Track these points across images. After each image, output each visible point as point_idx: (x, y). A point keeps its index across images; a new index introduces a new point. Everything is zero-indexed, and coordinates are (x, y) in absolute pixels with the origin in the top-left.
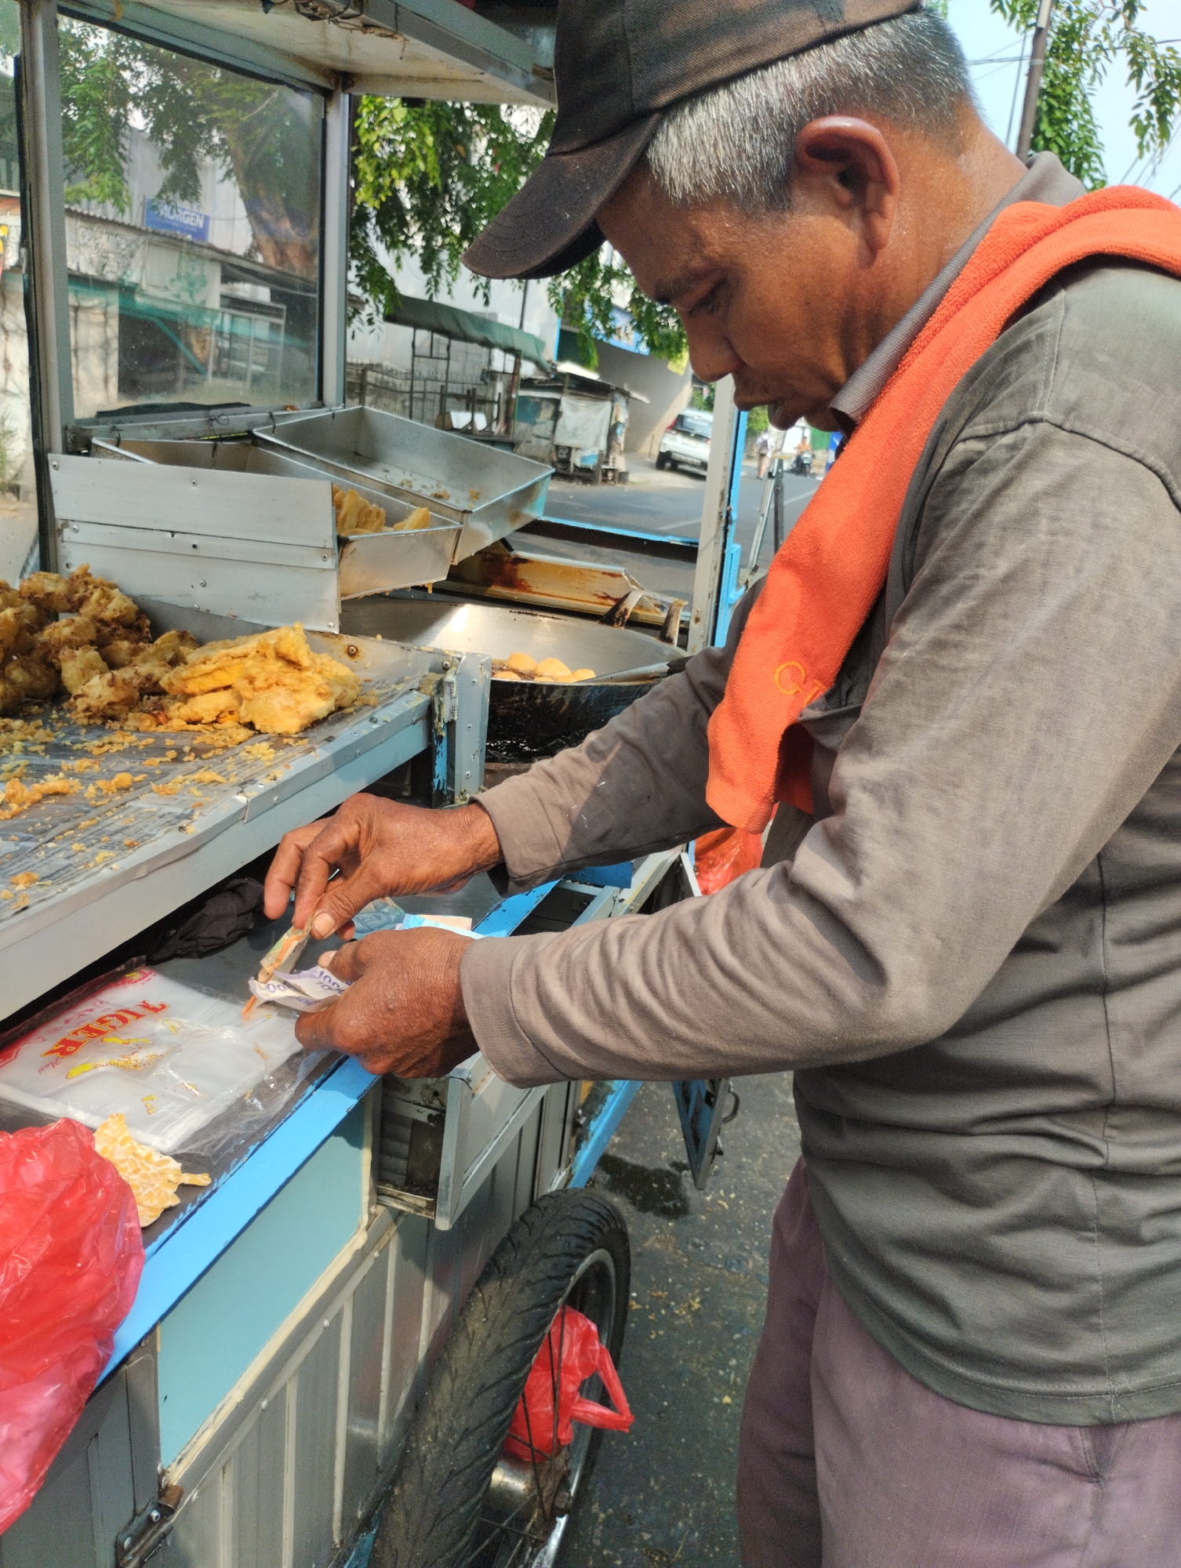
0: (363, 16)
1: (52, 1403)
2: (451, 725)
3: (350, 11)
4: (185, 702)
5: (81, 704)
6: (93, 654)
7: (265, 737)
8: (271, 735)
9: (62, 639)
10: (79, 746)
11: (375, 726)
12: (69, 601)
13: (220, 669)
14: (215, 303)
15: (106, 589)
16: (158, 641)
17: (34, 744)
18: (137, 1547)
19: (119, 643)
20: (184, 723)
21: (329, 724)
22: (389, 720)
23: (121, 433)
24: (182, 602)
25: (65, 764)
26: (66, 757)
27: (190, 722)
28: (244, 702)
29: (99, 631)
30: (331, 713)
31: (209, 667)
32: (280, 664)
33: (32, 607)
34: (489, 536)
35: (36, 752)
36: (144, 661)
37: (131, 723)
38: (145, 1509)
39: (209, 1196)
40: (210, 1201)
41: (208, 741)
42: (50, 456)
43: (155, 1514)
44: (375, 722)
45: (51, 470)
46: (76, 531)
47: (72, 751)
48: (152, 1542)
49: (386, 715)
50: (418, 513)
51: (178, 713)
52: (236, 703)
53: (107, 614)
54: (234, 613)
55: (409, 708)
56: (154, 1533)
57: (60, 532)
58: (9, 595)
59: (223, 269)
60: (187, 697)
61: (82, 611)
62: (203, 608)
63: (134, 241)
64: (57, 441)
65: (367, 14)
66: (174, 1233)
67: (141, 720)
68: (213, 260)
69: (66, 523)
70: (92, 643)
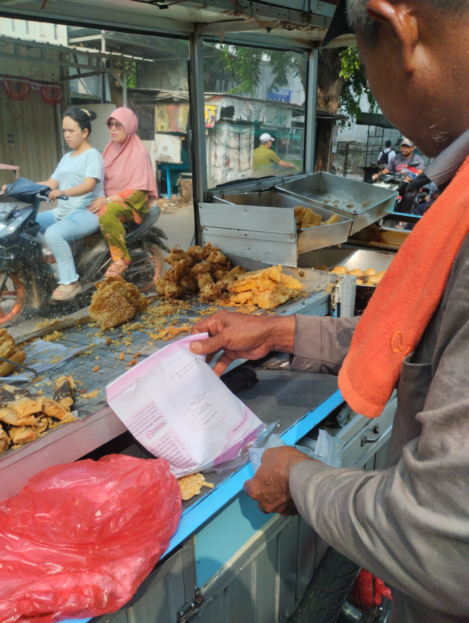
0: (310, 25)
1: (140, 564)
2: (339, 304)
3: (304, 24)
4: (236, 295)
5: (202, 295)
6: (208, 276)
7: (261, 310)
8: (264, 309)
9: (199, 270)
10: (198, 312)
11: (304, 306)
12: (203, 256)
13: (248, 283)
14: (289, 125)
15: (215, 251)
16: (232, 271)
17: (184, 310)
18: (186, 616)
19: (219, 271)
20: (234, 303)
21: (286, 305)
22: (310, 304)
23: (224, 193)
24: (241, 255)
25: (191, 319)
26: (192, 316)
27: (236, 303)
28: (256, 296)
29: (211, 267)
30: (287, 301)
31: (244, 282)
32: (270, 281)
33: (191, 258)
34: (370, 221)
35: (184, 313)
36: (227, 278)
37: (217, 303)
38: (189, 602)
39: (214, 491)
40: (214, 492)
41: (241, 311)
42: (199, 203)
43: (193, 605)
44: (304, 304)
45: (199, 208)
46: (207, 230)
47: (195, 313)
48: (191, 615)
49: (308, 301)
50: (335, 216)
51: (233, 299)
52: (253, 296)
53: (215, 261)
54: (259, 260)
55: (319, 298)
56: (192, 612)
57: (202, 231)
58: (183, 255)
59: (293, 112)
60: (236, 294)
61: (208, 259)
62: (249, 258)
63: (261, 106)
64: (202, 198)
65: (312, 24)
66: (199, 503)
67: (220, 302)
68: (289, 109)
69: (204, 227)
70: (209, 272)
